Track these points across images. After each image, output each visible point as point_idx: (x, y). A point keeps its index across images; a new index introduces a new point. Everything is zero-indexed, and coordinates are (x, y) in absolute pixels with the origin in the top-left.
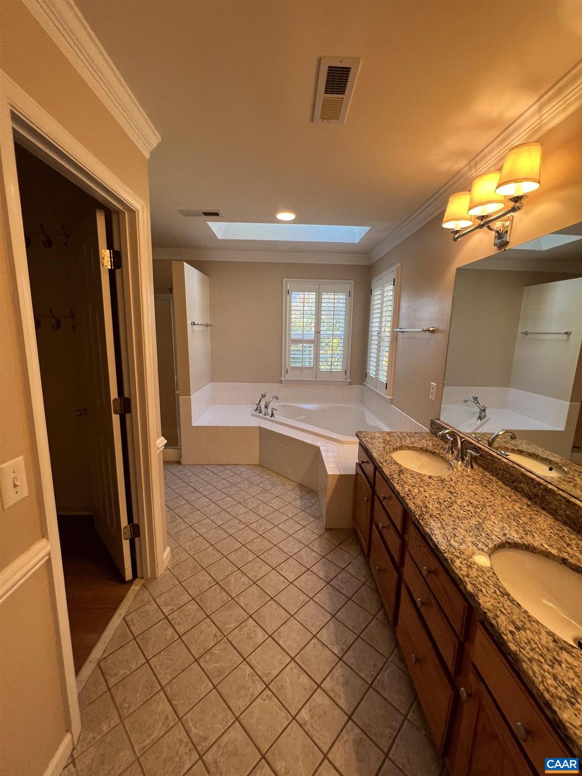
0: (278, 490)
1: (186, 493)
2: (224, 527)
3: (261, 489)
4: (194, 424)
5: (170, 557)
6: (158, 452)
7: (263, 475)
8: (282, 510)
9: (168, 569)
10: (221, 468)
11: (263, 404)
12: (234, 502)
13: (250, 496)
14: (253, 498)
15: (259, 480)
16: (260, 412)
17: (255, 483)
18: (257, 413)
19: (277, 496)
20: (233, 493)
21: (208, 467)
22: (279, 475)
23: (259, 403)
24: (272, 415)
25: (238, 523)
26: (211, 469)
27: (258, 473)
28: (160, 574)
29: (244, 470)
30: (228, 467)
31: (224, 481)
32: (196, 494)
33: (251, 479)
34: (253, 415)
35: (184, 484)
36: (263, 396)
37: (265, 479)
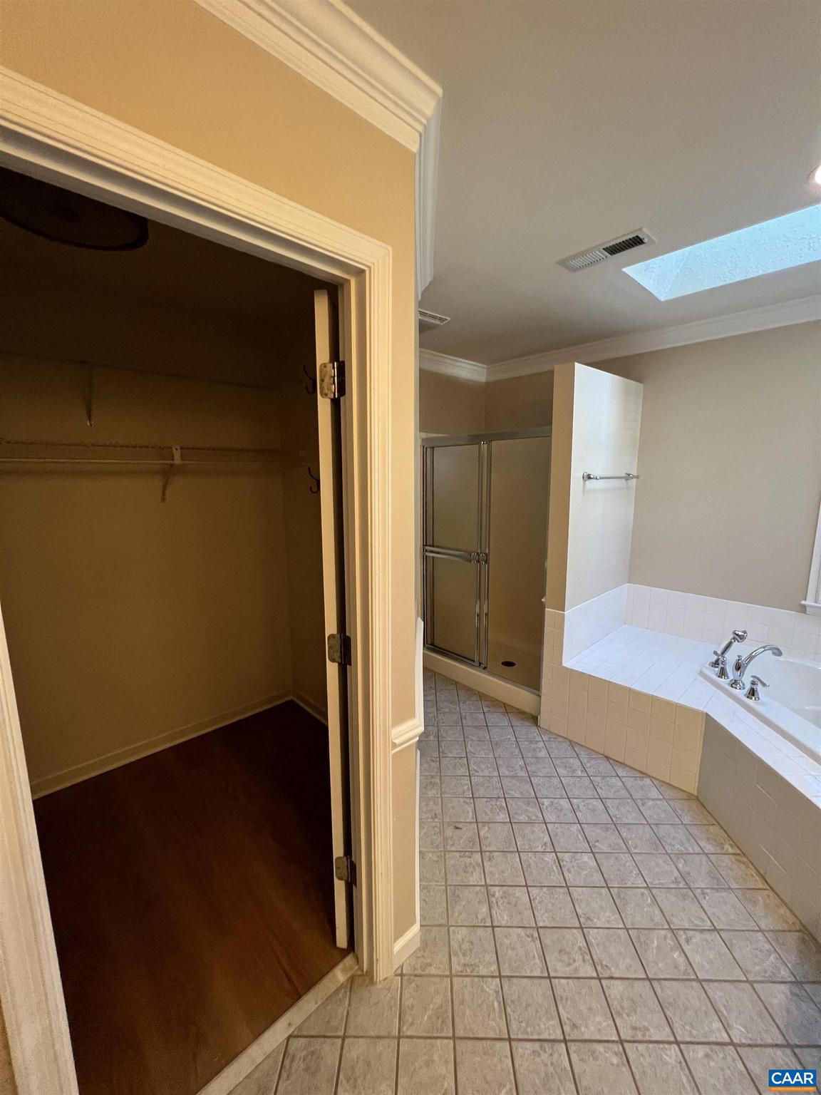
0: (726, 908)
1: (516, 795)
2: (548, 938)
3: (676, 874)
4: (566, 664)
5: (417, 944)
6: (393, 752)
7: (695, 831)
8: (717, 993)
9: (402, 975)
10: (605, 767)
11: (731, 658)
12: (597, 878)
13: (640, 883)
14: (646, 892)
15: (682, 844)
16: (723, 673)
17: (669, 849)
18: (713, 673)
19: (715, 930)
20: (605, 849)
21: (583, 754)
22: (742, 854)
23: (723, 653)
24: (752, 693)
25: (580, 948)
26: (585, 761)
27: (687, 820)
28: (381, 978)
29: (654, 793)
30: (621, 772)
31: (598, 804)
32: (534, 810)
33: (662, 831)
34: (701, 673)
35: (523, 774)
36: (739, 637)
37: (697, 850)
